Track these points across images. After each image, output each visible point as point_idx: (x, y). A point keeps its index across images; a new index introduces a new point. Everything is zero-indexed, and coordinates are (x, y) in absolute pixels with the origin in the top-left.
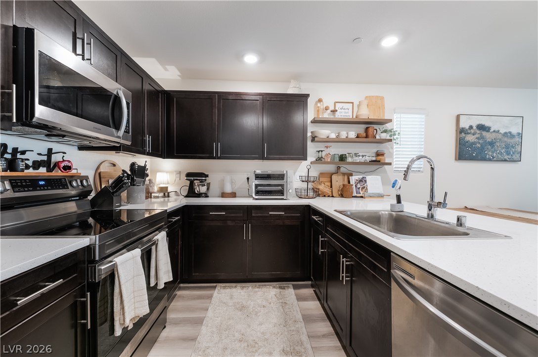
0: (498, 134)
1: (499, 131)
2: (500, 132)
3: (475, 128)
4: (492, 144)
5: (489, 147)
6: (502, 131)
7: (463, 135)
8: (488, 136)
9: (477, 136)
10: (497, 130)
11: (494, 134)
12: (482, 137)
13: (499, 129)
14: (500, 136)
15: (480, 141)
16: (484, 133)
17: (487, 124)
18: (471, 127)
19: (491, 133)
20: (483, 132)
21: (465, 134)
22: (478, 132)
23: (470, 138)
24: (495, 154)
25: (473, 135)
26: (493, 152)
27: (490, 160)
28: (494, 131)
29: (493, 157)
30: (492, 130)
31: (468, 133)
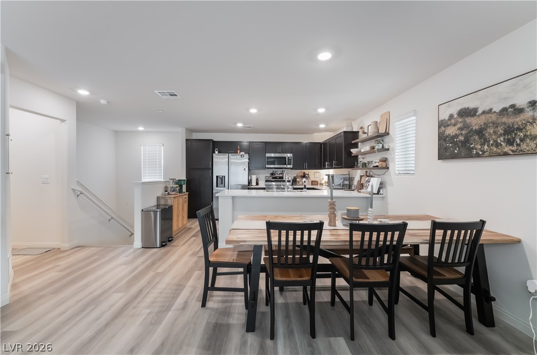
0: (490, 115)
1: (491, 110)
2: (494, 110)
3: (456, 116)
4: (480, 132)
5: (477, 137)
6: (497, 108)
7: (443, 129)
8: (475, 123)
9: (459, 125)
10: (487, 109)
11: (483, 117)
12: (466, 126)
13: (492, 107)
14: (493, 117)
15: (464, 132)
16: (469, 120)
17: (471, 106)
18: (451, 116)
19: (479, 116)
20: (466, 119)
21: (445, 127)
22: (460, 120)
23: (451, 131)
24: (486, 147)
25: (454, 126)
26: (483, 144)
27: (478, 156)
28: (484, 112)
29: (484, 152)
30: (480, 111)
31: (448, 126)
